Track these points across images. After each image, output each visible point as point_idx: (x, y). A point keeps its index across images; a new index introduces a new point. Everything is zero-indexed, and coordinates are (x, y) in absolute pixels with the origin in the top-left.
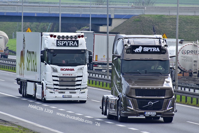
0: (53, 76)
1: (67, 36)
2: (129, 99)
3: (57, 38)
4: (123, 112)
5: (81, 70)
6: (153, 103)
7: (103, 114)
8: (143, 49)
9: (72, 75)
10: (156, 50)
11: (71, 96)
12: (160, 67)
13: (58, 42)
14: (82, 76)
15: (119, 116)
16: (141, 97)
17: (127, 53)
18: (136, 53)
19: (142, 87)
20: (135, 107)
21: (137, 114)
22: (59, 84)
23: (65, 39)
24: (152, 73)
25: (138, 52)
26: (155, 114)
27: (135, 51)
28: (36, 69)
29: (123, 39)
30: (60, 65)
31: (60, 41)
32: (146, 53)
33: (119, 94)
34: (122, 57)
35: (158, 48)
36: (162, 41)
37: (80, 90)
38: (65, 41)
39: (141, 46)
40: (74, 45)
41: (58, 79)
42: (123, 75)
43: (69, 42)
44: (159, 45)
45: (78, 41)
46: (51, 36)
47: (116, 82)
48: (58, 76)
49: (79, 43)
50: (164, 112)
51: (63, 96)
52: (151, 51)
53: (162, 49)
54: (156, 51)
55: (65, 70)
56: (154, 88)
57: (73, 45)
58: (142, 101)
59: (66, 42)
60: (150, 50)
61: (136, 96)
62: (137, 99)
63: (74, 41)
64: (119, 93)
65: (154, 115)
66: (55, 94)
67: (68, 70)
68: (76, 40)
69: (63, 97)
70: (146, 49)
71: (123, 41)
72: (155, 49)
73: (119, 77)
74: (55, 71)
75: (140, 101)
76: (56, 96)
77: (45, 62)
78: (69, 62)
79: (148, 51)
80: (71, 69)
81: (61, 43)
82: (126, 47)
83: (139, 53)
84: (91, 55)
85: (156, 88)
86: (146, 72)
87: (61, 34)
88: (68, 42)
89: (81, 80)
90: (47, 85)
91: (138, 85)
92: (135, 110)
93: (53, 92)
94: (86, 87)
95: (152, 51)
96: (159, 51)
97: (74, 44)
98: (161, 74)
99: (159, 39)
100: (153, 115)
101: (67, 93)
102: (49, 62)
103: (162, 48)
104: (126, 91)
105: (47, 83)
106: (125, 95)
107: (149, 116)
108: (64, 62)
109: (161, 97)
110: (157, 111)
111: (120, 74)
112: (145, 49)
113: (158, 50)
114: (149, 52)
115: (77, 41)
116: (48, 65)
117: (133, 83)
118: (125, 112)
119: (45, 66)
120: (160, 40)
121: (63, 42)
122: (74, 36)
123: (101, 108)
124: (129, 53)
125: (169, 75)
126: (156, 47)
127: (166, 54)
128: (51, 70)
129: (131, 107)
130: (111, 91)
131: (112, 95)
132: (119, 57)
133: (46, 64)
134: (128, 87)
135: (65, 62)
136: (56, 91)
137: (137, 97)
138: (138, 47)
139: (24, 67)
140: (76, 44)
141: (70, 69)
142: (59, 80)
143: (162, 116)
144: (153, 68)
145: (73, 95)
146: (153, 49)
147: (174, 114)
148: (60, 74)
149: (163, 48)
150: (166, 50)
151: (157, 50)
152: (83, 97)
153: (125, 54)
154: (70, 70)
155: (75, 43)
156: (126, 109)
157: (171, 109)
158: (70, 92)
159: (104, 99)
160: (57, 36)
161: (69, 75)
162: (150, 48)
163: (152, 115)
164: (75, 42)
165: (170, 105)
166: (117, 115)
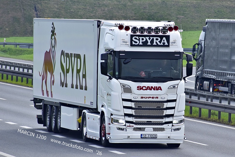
0: (123, 100)
1: (149, 28)
3: (132, 30)
5: (173, 89)
9: (157, 98)
11: (156, 135)
13: (133, 39)
14: (175, 101)
22: (134, 114)
23: (146, 34)
28: (84, 85)
30: (135, 80)
31: (138, 38)
37: (173, 126)
38: (145, 36)
40: (162, 44)
41: (132, 105)
43: (153, 39)
45: (169, 36)
46: (121, 27)
48: (133, 99)
49: (171, 40)
51: (141, 135)
55: (145, 89)
57: (159, 44)
59: (147, 38)
63: (161, 37)
66: (127, 132)
67: (150, 88)
68: (166, 34)
69: (141, 138)
74: (127, 90)
76: (129, 135)
77: (108, 74)
78: (153, 75)
80: (157, 87)
81: (139, 40)
84: (190, 62)
87: (138, 24)
88: (151, 38)
89: (174, 108)
90: (112, 115)
93: (124, 129)
94: (182, 120)
97: (162, 42)
101: (149, 130)
102: (117, 74)
105: (114, 112)
108: (143, 74)
115: (168, 38)
116: (114, 80)
119: (108, 81)
121: (143, 39)
122: (161, 28)
128: (120, 89)
133: (110, 79)
135: (145, 74)
136: (128, 127)
139: (52, 79)
140: (166, 42)
141: (155, 87)
142: (134, 106)
145: (159, 134)
148: (136, 96)
152: (177, 137)
154: (154, 89)
155: (164, 41)
158: (155, 129)
160: (131, 28)
161: (153, 98)
164: (164, 38)
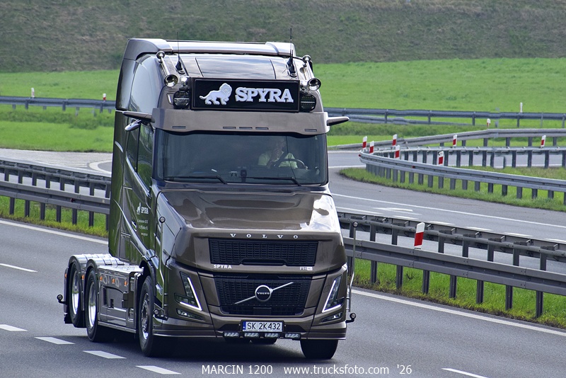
2: (185, 273)
4: (164, 322)
6: (271, 290)
7: (68, 320)
8: (234, 93)
10: (280, 97)
12: (289, 160)
15: (146, 335)
16: (230, 267)
17: (177, 107)
18: (208, 106)
19: (233, 231)
20: (207, 304)
21: (214, 329)
24: (265, 178)
25: (218, 103)
26: (281, 330)
27: (205, 100)
29: (161, 55)
32: (245, 106)
33: (147, 253)
34: (157, 119)
35: (287, 91)
36: (298, 64)
39: (228, 83)
42: (161, 185)
44: (289, 78)
47: (132, 211)
50: (312, 323)
52: (263, 99)
53: (302, 94)
54: (279, 100)
56: (276, 235)
58: (233, 280)
60: (259, 96)
61: (213, 262)
62: (215, 273)
64: (144, 250)
65: (275, 333)
70: (245, 95)
71: (161, 62)
72: (275, 93)
73: (147, 193)
75: (227, 280)
79: (252, 100)
82: (171, 84)
83: (220, 108)
85: (284, 235)
86: (244, 178)
91: (217, 224)
92: (208, 314)
95: (265, 100)
96: (292, 101)
98: (296, 183)
99: (288, 60)
100: (271, 333)
103: (301, 89)
104: (176, 246)
106: (171, 260)
107: (256, 335)
109: (301, 268)
110: (286, 320)
111: (148, 184)
112: (241, 94)
113: (287, 96)
114: (255, 105)
117: (199, 217)
118: (170, 321)
120: (291, 61)
123: (63, 300)
124: (183, 109)
125: (324, 189)
126: (281, 85)
127: (314, 112)
129: (191, 304)
130: (107, 243)
131: (113, 255)
132: (145, 121)
134: (184, 229)
137: (217, 267)
138: (215, 84)
143: (303, 336)
144: (264, 160)
146: (269, 93)
147: (344, 330)
149: (305, 91)
150: (315, 100)
151: (284, 96)
153: (170, 111)
156: (173, 311)
157: (335, 313)
159: (75, 269)
162: (260, 90)
163: (268, 333)
165: (331, 297)
166: (137, 329)
